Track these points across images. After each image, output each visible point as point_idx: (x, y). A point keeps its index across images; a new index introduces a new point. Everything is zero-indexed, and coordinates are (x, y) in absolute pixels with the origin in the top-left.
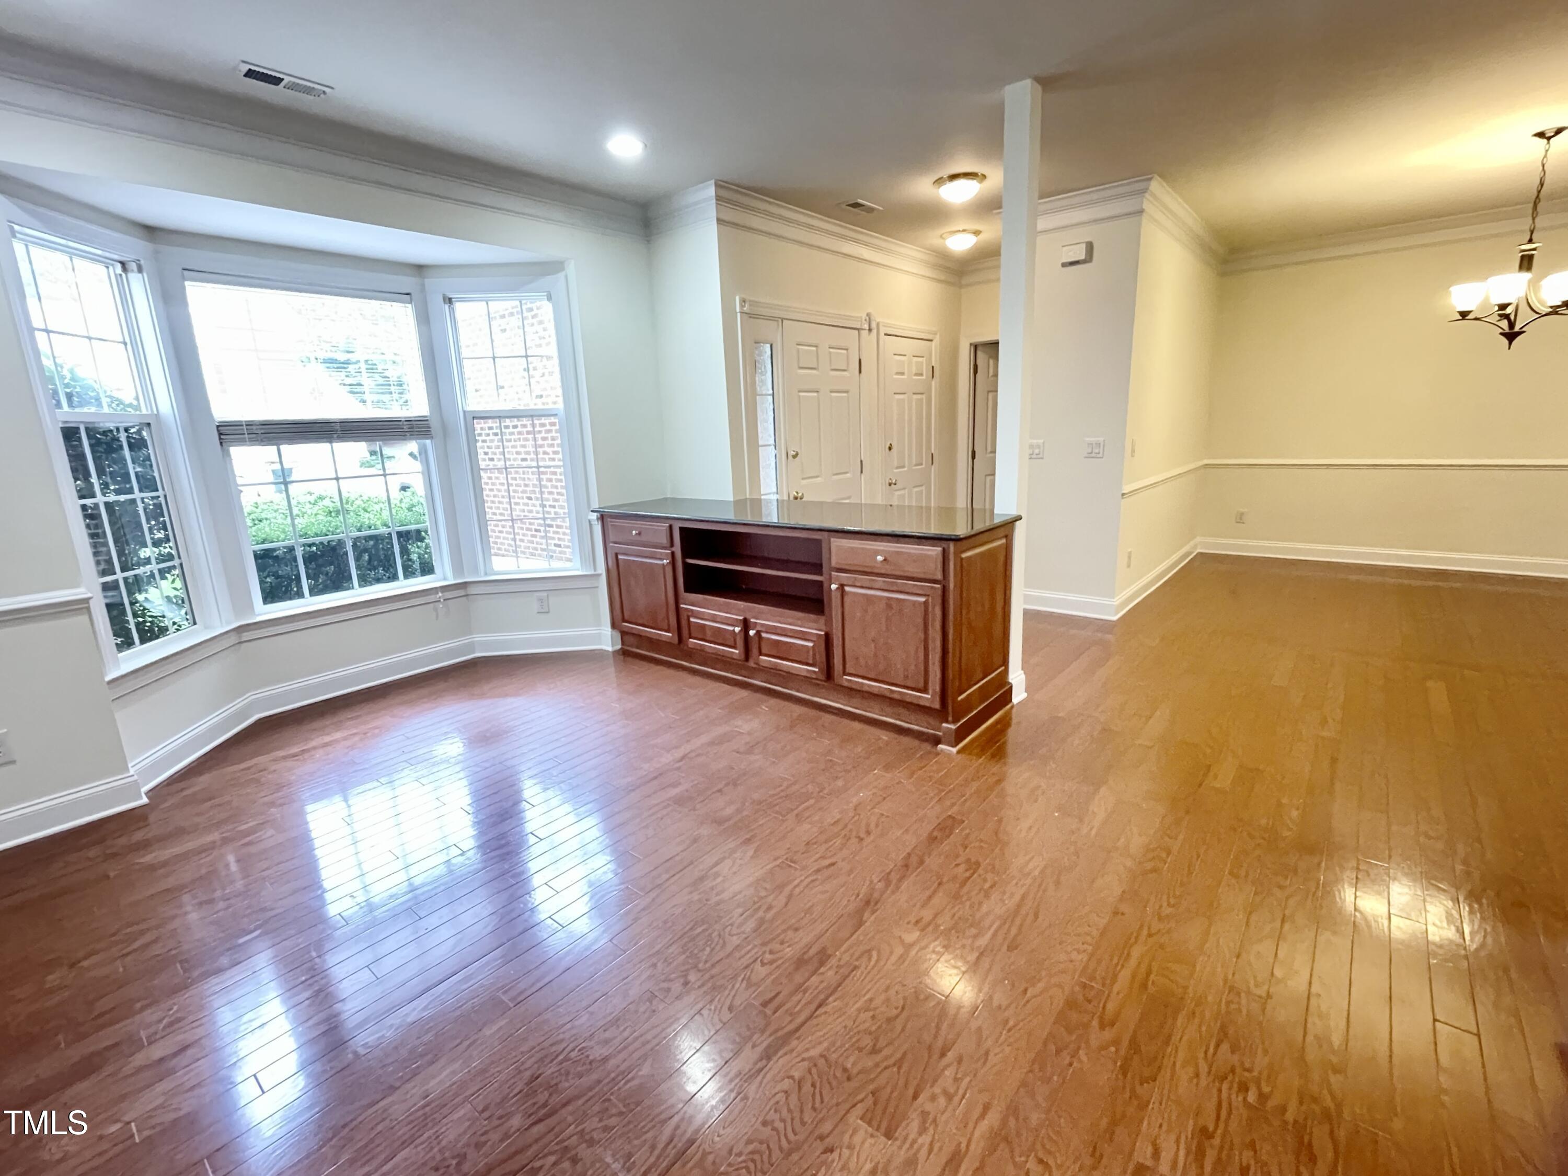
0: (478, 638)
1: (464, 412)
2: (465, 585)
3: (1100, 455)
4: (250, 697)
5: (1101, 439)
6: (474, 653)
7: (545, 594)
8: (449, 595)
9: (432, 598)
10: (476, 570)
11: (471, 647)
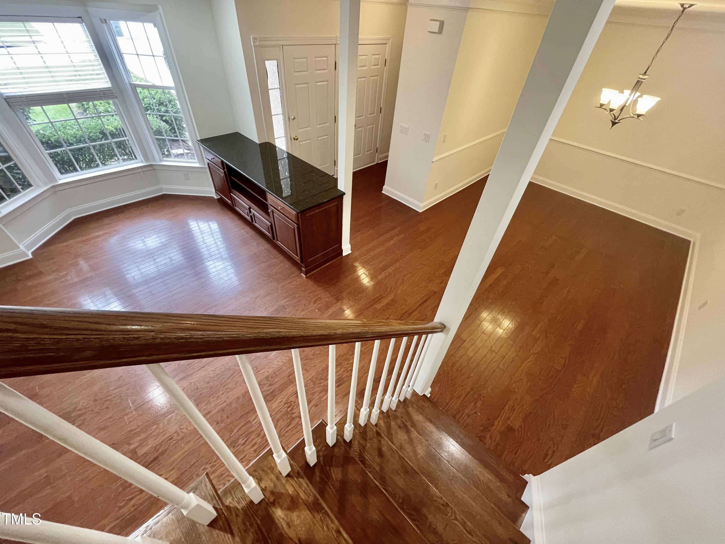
0: (164, 186)
1: (131, 84)
2: (151, 165)
3: (428, 141)
4: (68, 211)
5: (429, 134)
6: (163, 192)
7: (186, 172)
8: (145, 169)
9: (137, 171)
10: (154, 160)
11: (161, 190)
